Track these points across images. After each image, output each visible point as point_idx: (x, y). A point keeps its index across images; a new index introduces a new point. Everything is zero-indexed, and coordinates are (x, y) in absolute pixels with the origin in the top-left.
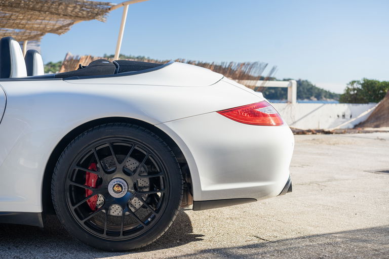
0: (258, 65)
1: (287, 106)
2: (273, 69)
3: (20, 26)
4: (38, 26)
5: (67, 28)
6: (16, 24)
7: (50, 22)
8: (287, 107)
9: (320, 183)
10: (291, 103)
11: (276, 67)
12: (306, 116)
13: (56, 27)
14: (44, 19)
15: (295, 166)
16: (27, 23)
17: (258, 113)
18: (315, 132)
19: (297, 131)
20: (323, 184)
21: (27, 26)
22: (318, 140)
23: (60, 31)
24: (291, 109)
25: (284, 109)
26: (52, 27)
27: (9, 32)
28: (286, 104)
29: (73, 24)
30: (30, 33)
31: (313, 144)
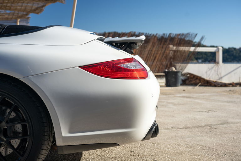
0: (190, 35)
1: (215, 65)
2: (202, 38)
3: (7, 8)
4: (20, 8)
5: (41, 9)
6: (4, 6)
7: (29, 4)
8: (215, 67)
9: (212, 126)
10: (218, 63)
11: (204, 36)
12: (229, 73)
13: (33, 8)
14: (23, 3)
15: (202, 112)
16: (11, 6)
17: (120, 68)
18: (234, 85)
19: (221, 84)
20: (215, 127)
21: (12, 8)
22: (233, 91)
23: (37, 11)
24: (218, 68)
25: (213, 68)
26: (30, 8)
27: (2, 13)
28: (214, 64)
29: (45, 6)
30: (18, 13)
31: (228, 94)
